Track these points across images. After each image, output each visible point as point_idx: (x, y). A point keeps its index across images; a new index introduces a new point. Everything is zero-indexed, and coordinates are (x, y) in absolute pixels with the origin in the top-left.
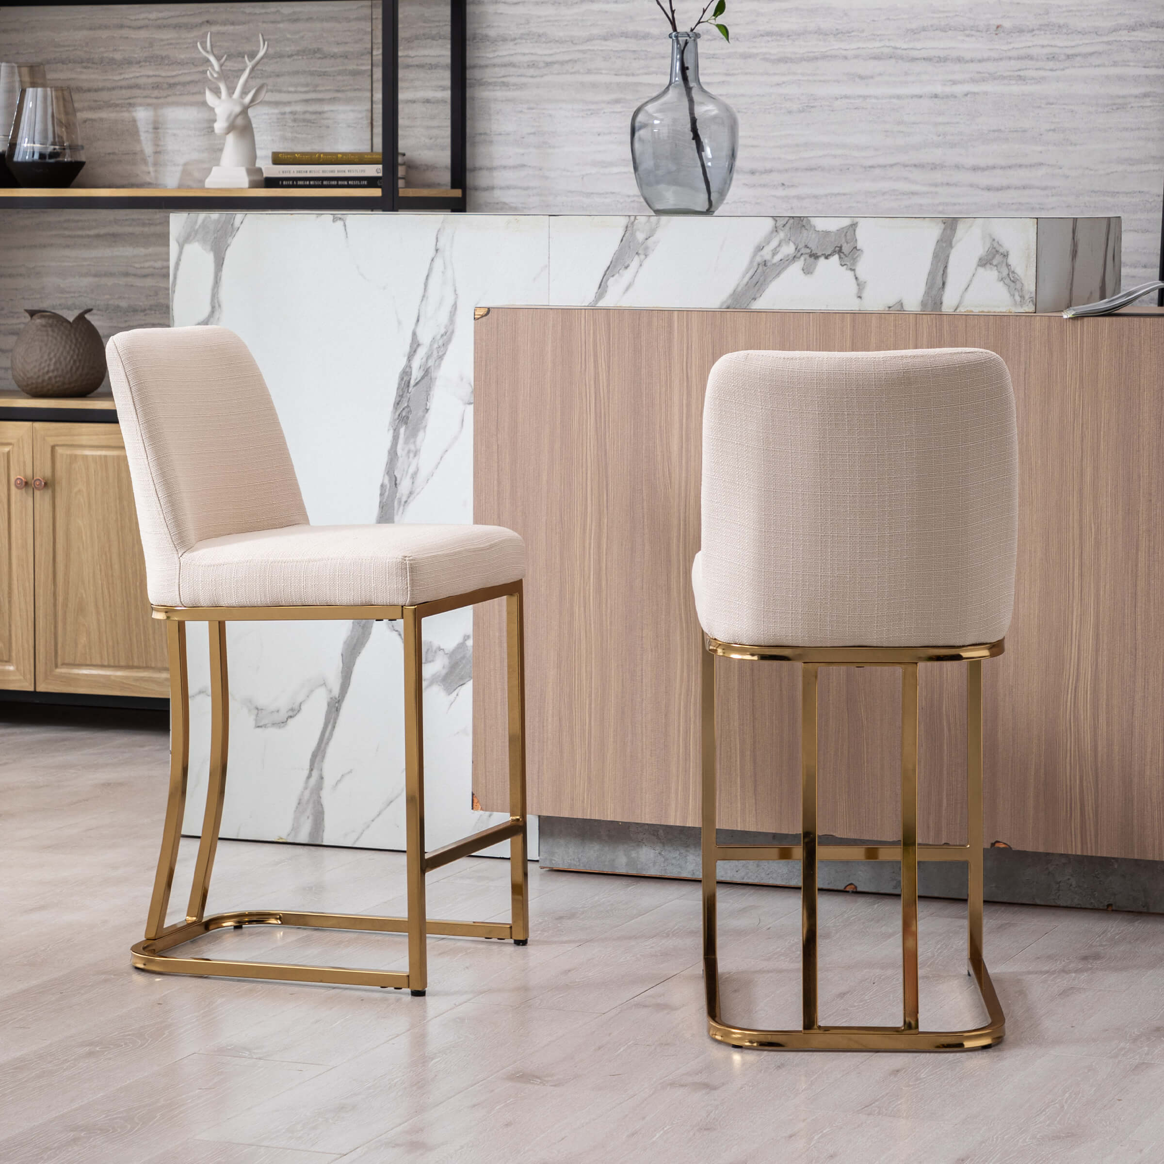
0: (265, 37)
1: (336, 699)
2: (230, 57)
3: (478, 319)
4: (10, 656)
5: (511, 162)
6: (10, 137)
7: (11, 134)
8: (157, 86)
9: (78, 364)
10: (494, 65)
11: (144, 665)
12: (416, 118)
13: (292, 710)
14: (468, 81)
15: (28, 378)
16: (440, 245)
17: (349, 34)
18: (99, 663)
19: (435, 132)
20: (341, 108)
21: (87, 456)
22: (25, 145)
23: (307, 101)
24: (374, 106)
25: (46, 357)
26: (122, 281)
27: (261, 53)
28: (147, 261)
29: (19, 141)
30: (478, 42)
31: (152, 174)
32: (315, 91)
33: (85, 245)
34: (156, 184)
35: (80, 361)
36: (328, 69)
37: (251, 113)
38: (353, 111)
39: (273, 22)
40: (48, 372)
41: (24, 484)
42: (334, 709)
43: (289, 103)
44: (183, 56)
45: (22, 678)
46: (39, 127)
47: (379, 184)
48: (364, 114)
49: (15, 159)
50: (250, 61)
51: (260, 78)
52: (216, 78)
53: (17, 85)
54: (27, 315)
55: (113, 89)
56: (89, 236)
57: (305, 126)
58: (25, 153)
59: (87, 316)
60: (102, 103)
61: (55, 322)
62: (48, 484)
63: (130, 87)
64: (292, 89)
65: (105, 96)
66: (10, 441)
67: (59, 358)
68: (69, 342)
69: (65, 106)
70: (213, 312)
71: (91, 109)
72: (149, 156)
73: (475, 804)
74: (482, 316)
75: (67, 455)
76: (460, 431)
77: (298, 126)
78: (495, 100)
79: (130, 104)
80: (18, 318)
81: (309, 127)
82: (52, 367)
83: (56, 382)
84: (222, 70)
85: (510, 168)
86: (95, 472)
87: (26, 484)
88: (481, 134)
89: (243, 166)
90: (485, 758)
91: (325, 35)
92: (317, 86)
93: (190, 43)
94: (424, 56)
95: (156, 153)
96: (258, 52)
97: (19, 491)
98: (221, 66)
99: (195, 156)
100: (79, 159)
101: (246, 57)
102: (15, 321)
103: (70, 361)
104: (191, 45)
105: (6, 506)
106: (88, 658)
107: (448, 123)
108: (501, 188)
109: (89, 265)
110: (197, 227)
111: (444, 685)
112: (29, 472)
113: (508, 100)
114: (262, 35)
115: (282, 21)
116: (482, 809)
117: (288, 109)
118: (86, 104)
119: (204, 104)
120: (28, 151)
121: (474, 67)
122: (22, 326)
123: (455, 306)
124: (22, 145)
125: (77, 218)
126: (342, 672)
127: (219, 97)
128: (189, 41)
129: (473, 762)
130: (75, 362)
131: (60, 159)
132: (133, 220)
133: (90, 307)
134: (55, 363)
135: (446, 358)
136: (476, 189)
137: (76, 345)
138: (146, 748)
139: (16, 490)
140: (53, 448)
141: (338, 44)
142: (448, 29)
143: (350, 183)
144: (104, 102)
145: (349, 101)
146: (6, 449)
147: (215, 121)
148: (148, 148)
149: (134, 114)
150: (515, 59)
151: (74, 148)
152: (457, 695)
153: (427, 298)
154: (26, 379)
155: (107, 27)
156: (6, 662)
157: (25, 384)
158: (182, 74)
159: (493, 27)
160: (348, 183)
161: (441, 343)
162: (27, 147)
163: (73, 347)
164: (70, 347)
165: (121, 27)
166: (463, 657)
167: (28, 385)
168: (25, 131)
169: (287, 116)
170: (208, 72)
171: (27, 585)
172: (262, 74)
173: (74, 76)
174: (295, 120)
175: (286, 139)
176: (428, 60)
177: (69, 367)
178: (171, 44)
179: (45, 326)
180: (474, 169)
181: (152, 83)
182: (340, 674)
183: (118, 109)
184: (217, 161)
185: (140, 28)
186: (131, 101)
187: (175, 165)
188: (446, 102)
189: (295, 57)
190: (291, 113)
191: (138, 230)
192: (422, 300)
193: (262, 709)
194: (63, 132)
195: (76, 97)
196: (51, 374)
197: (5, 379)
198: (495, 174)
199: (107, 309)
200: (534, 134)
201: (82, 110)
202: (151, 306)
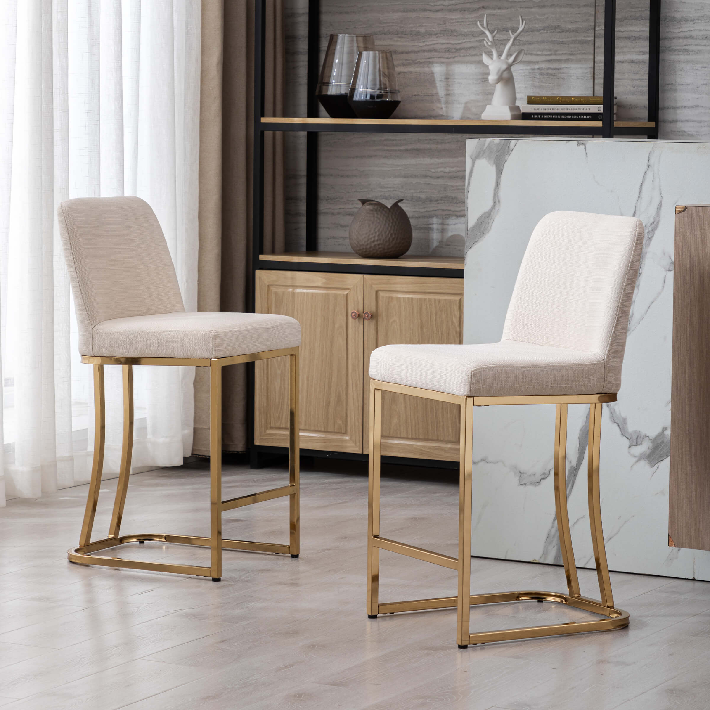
0: (523, 18)
1: (574, 467)
2: (499, 31)
3: (678, 213)
4: (346, 430)
5: (690, 104)
6: (351, 84)
7: (352, 82)
8: (448, 50)
9: (394, 236)
10: (679, 38)
11: (436, 439)
12: (624, 73)
13: (544, 474)
14: (660, 48)
15: (361, 245)
16: (651, 162)
17: (579, 15)
18: (405, 436)
19: (638, 82)
20: (573, 66)
21: (399, 298)
22: (361, 90)
23: (549, 61)
24: (596, 65)
25: (372, 231)
26: (422, 181)
27: (521, 29)
28: (439, 167)
29: (357, 87)
30: (668, 22)
31: (444, 109)
32: (555, 54)
33: (398, 156)
34: (446, 116)
35: (395, 234)
36: (564, 40)
37: (513, 69)
38: (581, 68)
39: (527, 8)
40: (374, 241)
41: (357, 315)
42: (573, 475)
43: (538, 62)
44: (466, 30)
45: (354, 444)
46: (370, 77)
47: (599, 118)
48: (589, 70)
49: (354, 99)
50: (513, 34)
51: (518, 45)
52: (490, 45)
53: (355, 49)
54: (360, 203)
55: (419, 52)
56: (400, 150)
57: (548, 78)
58: (361, 95)
59: (399, 204)
60: (411, 61)
61: (379, 208)
62: (373, 316)
63: (430, 51)
64: (539, 53)
65: (413, 56)
66: (349, 287)
67: (381, 232)
68: (388, 222)
69: (387, 64)
70: (494, 205)
71: (404, 65)
72: (442, 97)
73: (670, 542)
74: (681, 212)
75: (386, 297)
76: (663, 289)
77: (543, 78)
78: (679, 61)
79: (430, 62)
80: (353, 204)
81: (551, 79)
82: (376, 238)
83: (379, 248)
84: (494, 40)
85: (689, 107)
86: (405, 308)
87: (359, 316)
88: (669, 84)
89: (507, 105)
90: (678, 511)
91: (562, 16)
92: (557, 51)
93: (471, 22)
94: (631, 31)
95: (447, 95)
96: (518, 28)
97: (354, 320)
98: (493, 37)
99: (473, 97)
100: (396, 99)
101: (510, 31)
102: (351, 206)
103: (388, 234)
104: (471, 23)
105: (345, 330)
106: (398, 433)
107: (647, 77)
108: (682, 121)
109: (400, 169)
110: (485, 148)
111: (649, 461)
112: (361, 309)
113: (688, 62)
114: (521, 17)
115: (534, 7)
116: (675, 546)
117: (536, 66)
118: (401, 62)
119: (481, 62)
120: (363, 93)
121: (665, 39)
122: (356, 210)
123: (660, 204)
124: (359, 89)
125: (392, 138)
126: (579, 450)
127: (492, 59)
128: (471, 20)
129: (669, 514)
130: (392, 235)
131: (383, 99)
132: (430, 140)
133: (401, 198)
134: (379, 235)
135: (653, 239)
136: (664, 122)
137: (392, 223)
138: (437, 495)
139: (352, 319)
140: (377, 292)
141: (572, 22)
142: (648, 13)
143: (580, 117)
144: (412, 60)
145: (579, 61)
146: (346, 292)
147: (488, 74)
148: (441, 92)
149: (432, 69)
150: (694, 34)
151: (393, 92)
152: (658, 468)
153: (641, 198)
154: (359, 245)
155: (415, 11)
156: (344, 434)
157: (358, 249)
158: (465, 42)
159: (678, 11)
160: (578, 117)
161: (650, 229)
162: (362, 91)
163: (391, 225)
164: (389, 224)
165: (425, 10)
166: (663, 442)
167: (360, 250)
168: (361, 81)
169: (536, 71)
170: (485, 41)
171: (358, 382)
172: (519, 43)
173: (392, 43)
174: (541, 74)
175: (535, 87)
176: (633, 34)
177: (388, 238)
178: (458, 22)
179: (372, 211)
180: (664, 108)
181: (445, 48)
182: (578, 451)
183: (421, 65)
184: (489, 102)
185: (437, 11)
186: (430, 60)
187: (459, 103)
188: (645, 62)
189: (542, 31)
190: (539, 69)
191: (433, 146)
192: (638, 200)
193: (523, 473)
194: (385, 80)
195: (394, 56)
196: (375, 243)
197: (343, 245)
198: (678, 111)
199: (412, 199)
200: (706, 84)
201: (398, 65)
202: (442, 197)
